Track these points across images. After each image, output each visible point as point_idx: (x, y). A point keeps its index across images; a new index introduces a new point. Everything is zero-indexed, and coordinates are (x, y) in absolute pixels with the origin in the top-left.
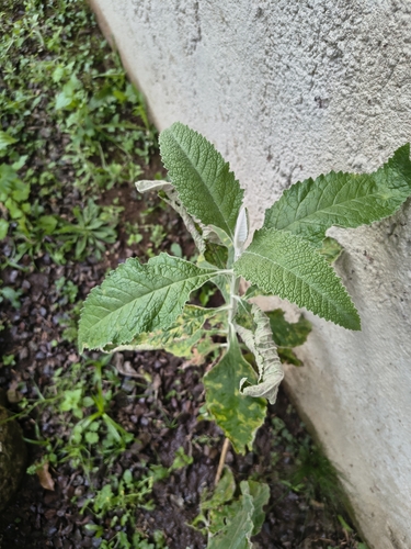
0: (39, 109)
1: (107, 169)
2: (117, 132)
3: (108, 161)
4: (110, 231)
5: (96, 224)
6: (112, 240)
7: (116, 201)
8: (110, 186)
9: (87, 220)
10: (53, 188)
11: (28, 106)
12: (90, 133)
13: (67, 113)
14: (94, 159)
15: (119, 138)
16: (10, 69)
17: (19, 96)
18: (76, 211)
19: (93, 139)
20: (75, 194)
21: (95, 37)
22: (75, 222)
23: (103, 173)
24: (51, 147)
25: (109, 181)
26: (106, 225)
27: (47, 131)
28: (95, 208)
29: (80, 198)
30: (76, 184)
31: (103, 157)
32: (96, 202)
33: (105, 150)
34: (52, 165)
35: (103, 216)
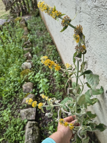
0: (51, 75)
1: (61, 85)
2: (64, 79)
3: (62, 84)
4: (61, 97)
5: (58, 95)
6: (61, 98)
7: (62, 91)
8: (62, 89)
9: (57, 94)
10: (52, 88)
11: (49, 74)
12: (59, 79)
13: (55, 76)
14: (59, 84)
15: (64, 80)
16: (47, 69)
17: (48, 73)
18: (55, 93)
19: (59, 80)
20: (55, 90)
21: (61, 63)
22: (55, 95)
23: (61, 86)
24: (52, 81)
25: (61, 88)
26: (60, 96)
27: (52, 79)
28: (58, 92)
29: (56, 90)
30: (56, 88)
31: (61, 83)
32: (59, 91)
33: (61, 82)
34: (52, 84)
35: (60, 94)
